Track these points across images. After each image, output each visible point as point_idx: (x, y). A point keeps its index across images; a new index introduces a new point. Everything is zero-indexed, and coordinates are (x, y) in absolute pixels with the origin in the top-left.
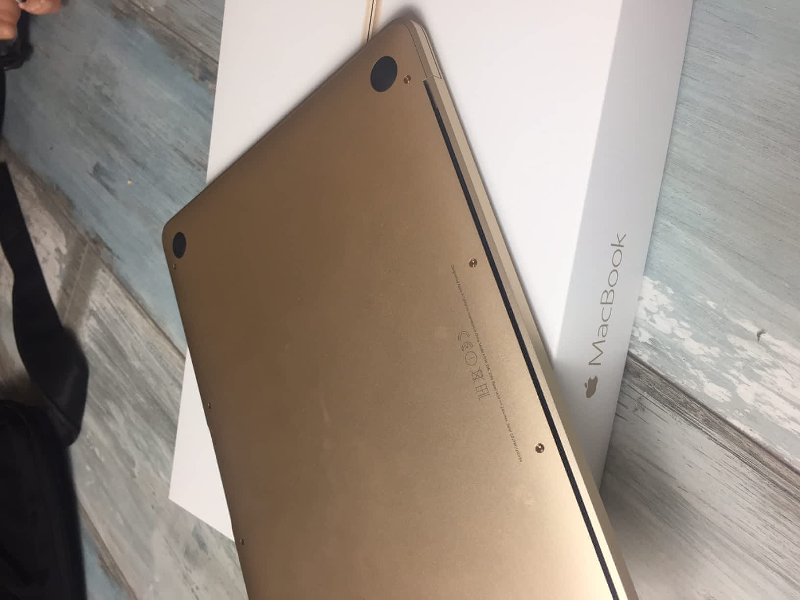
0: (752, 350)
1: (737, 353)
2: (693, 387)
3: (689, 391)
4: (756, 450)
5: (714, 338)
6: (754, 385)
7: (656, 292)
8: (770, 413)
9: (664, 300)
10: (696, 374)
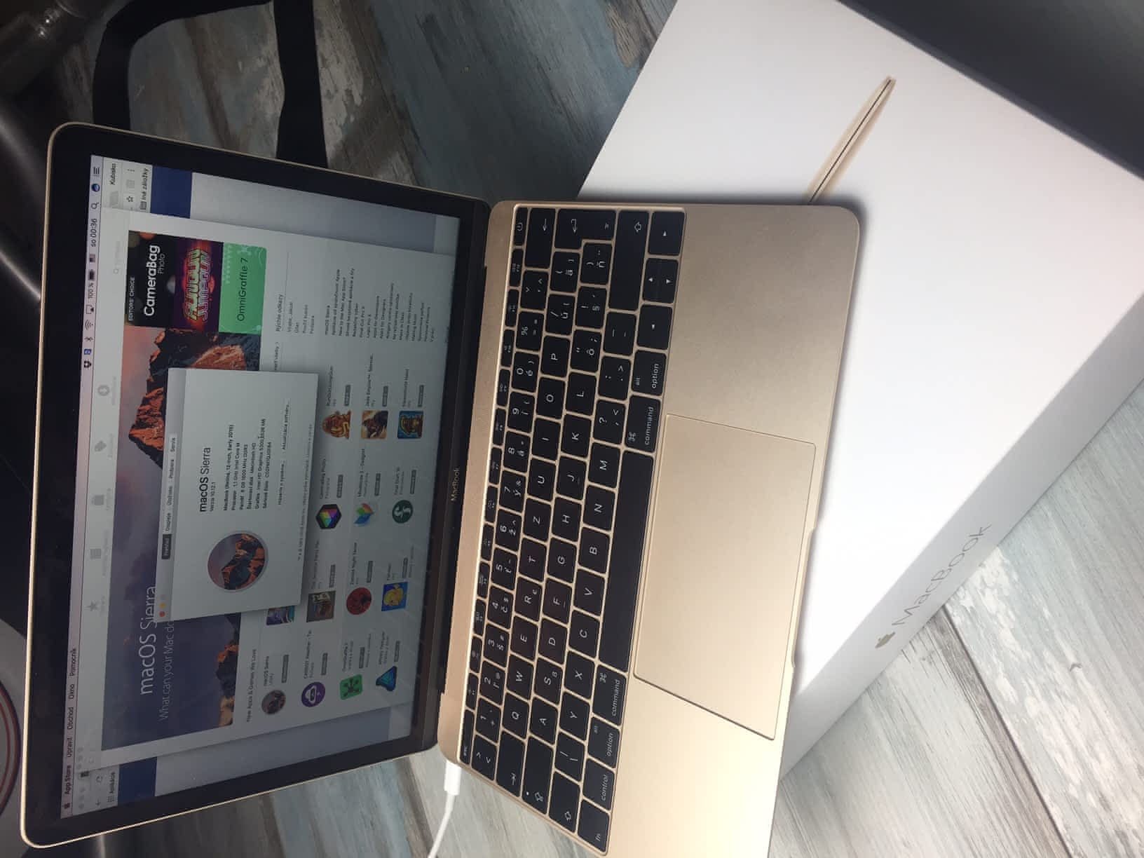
0: (1059, 673)
1: (1045, 669)
2: (987, 673)
3: (982, 674)
4: (1013, 755)
5: (1032, 643)
6: (1044, 703)
7: (1002, 570)
8: (1044, 735)
9: (1004, 579)
10: (996, 662)
